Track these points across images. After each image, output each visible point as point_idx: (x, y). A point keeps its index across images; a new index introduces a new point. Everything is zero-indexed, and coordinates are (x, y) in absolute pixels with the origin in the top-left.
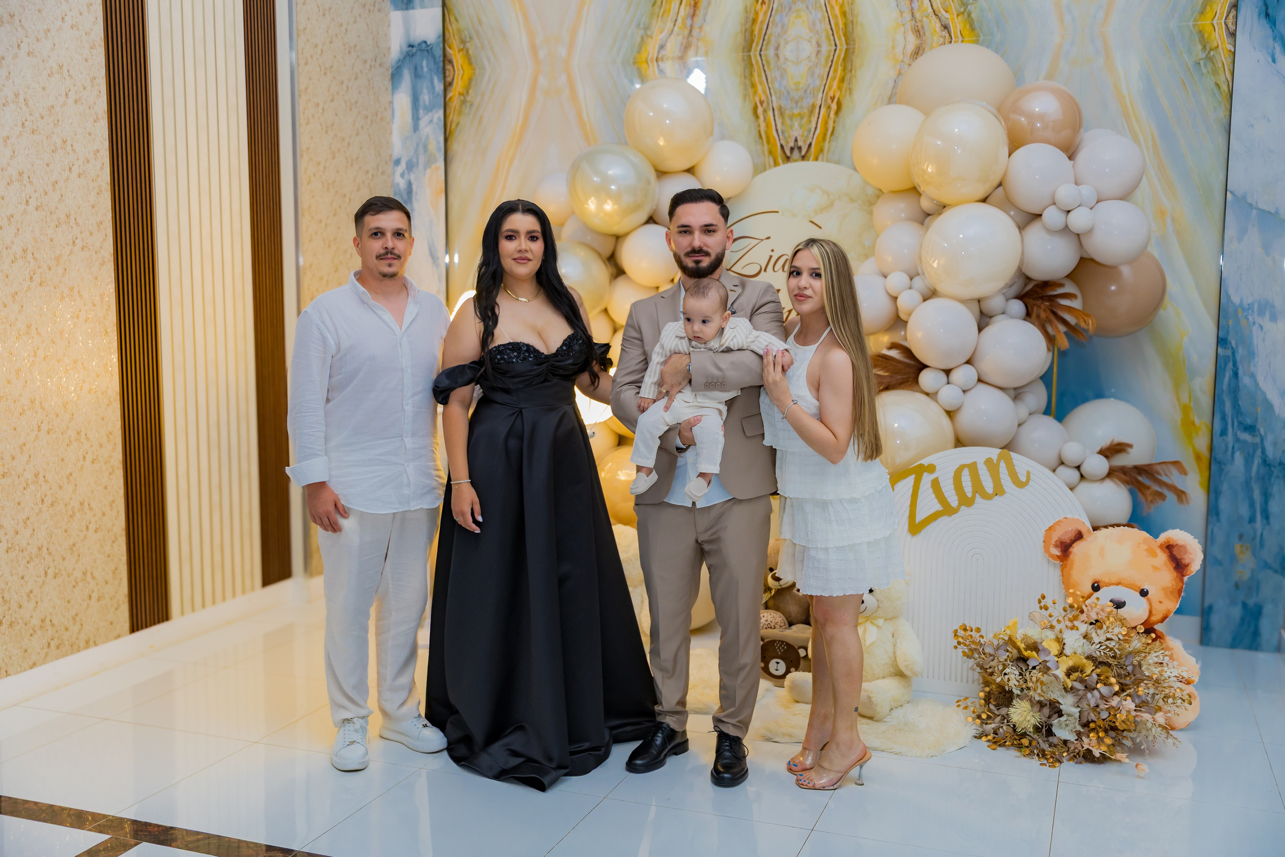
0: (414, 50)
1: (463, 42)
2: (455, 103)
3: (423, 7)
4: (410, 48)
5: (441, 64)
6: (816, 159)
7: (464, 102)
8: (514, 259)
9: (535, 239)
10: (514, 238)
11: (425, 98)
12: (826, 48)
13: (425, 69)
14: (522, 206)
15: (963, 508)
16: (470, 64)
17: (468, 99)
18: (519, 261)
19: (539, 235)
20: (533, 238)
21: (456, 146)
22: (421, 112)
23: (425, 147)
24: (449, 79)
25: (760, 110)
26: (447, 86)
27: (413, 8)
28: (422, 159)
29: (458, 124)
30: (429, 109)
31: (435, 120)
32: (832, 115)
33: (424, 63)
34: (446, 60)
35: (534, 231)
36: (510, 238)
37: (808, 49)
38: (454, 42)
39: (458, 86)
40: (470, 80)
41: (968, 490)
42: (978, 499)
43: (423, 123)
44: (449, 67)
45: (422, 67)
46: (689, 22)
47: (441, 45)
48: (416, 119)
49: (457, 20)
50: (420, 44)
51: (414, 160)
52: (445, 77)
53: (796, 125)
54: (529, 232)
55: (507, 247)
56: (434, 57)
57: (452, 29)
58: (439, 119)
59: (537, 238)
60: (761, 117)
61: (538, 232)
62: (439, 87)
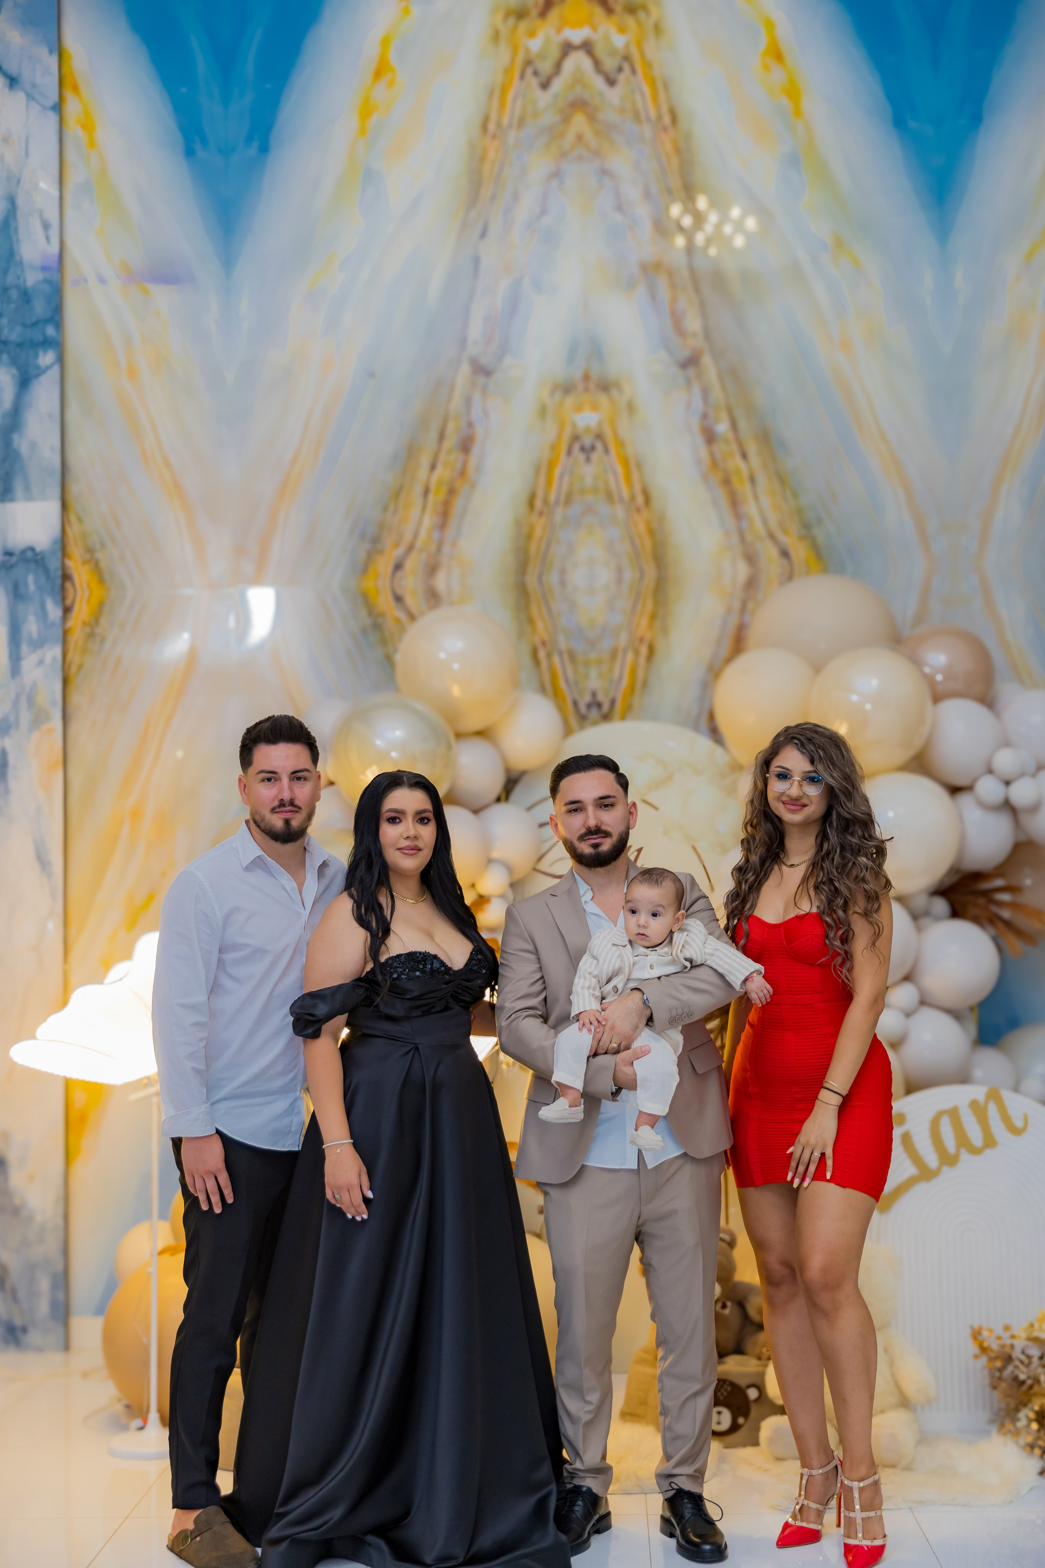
0: (14, 559)
1: (90, 551)
2: (77, 636)
3: (29, 498)
4: (7, 558)
5: (58, 581)
6: (623, 718)
7: (91, 635)
8: (399, 849)
9: (426, 821)
10: (398, 821)
11: (31, 627)
12: (629, 575)
13: (32, 587)
14: (408, 779)
15: (945, 1169)
16: (101, 580)
17: (99, 630)
18: (407, 851)
19: (430, 815)
20: (422, 819)
21: (77, 699)
22: (24, 648)
23: (31, 701)
24: (68, 602)
25: (542, 654)
26: (67, 610)
27: (12, 500)
28: (25, 717)
29: (80, 667)
30: (38, 644)
31: (48, 658)
32: (642, 661)
33: (30, 579)
34: (66, 577)
35: (424, 811)
36: (393, 820)
37: (605, 576)
38: (76, 551)
39: (81, 612)
40: (101, 605)
41: (950, 1142)
42: (965, 1156)
43: (29, 662)
44: (68, 585)
45: (26, 585)
46: (436, 535)
47: (59, 554)
48: (15, 659)
49: (80, 520)
50: (23, 552)
51: (12, 718)
52: (64, 598)
53: (593, 673)
54: (418, 813)
55: (389, 833)
56: (46, 571)
57: (73, 531)
58: (54, 659)
59: (429, 820)
60: (544, 664)
61: (429, 811)
62: (54, 612)
